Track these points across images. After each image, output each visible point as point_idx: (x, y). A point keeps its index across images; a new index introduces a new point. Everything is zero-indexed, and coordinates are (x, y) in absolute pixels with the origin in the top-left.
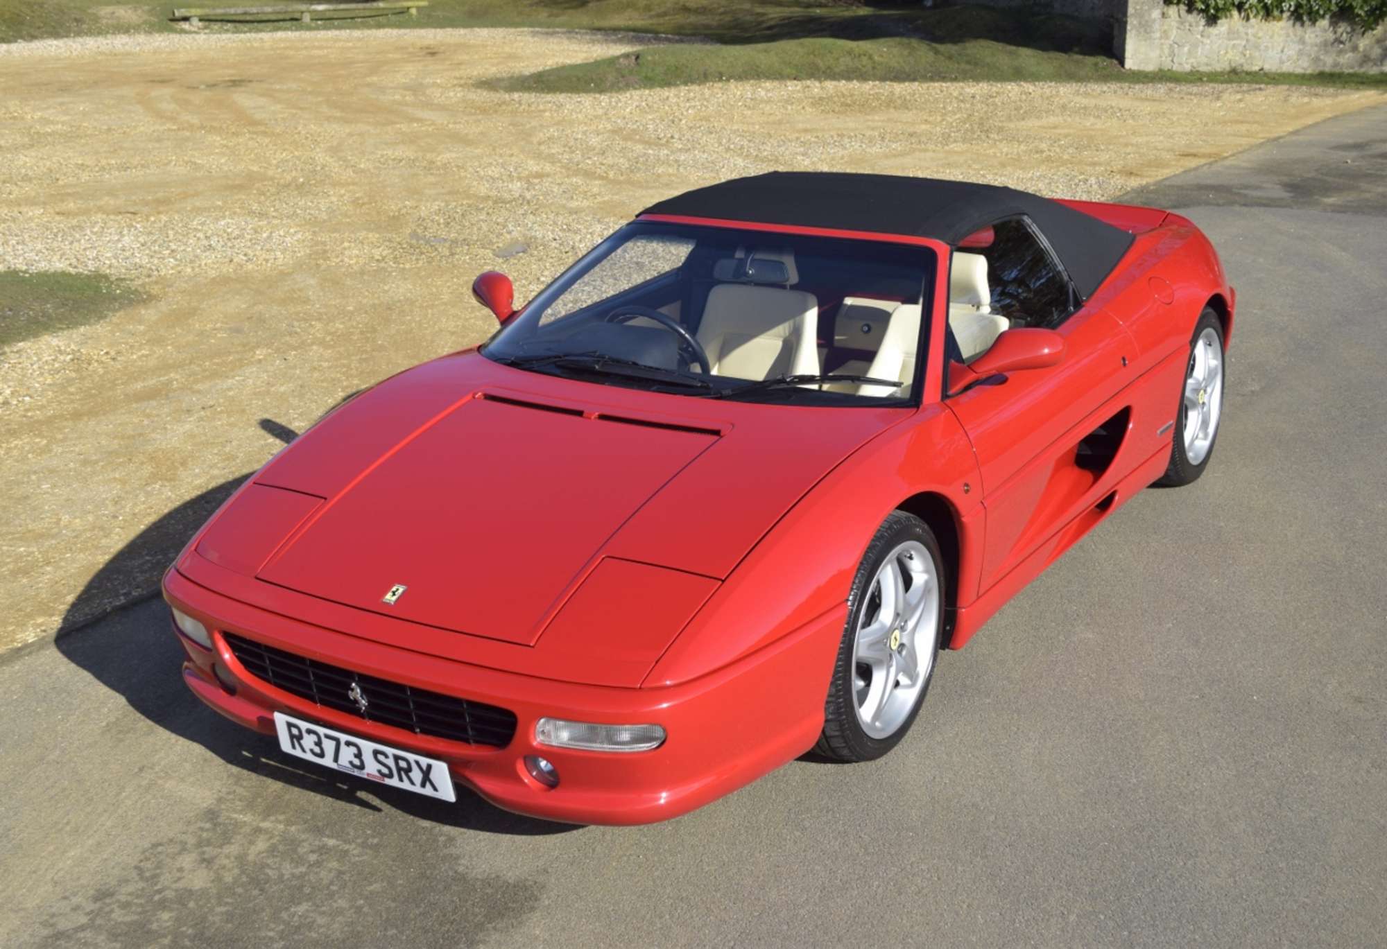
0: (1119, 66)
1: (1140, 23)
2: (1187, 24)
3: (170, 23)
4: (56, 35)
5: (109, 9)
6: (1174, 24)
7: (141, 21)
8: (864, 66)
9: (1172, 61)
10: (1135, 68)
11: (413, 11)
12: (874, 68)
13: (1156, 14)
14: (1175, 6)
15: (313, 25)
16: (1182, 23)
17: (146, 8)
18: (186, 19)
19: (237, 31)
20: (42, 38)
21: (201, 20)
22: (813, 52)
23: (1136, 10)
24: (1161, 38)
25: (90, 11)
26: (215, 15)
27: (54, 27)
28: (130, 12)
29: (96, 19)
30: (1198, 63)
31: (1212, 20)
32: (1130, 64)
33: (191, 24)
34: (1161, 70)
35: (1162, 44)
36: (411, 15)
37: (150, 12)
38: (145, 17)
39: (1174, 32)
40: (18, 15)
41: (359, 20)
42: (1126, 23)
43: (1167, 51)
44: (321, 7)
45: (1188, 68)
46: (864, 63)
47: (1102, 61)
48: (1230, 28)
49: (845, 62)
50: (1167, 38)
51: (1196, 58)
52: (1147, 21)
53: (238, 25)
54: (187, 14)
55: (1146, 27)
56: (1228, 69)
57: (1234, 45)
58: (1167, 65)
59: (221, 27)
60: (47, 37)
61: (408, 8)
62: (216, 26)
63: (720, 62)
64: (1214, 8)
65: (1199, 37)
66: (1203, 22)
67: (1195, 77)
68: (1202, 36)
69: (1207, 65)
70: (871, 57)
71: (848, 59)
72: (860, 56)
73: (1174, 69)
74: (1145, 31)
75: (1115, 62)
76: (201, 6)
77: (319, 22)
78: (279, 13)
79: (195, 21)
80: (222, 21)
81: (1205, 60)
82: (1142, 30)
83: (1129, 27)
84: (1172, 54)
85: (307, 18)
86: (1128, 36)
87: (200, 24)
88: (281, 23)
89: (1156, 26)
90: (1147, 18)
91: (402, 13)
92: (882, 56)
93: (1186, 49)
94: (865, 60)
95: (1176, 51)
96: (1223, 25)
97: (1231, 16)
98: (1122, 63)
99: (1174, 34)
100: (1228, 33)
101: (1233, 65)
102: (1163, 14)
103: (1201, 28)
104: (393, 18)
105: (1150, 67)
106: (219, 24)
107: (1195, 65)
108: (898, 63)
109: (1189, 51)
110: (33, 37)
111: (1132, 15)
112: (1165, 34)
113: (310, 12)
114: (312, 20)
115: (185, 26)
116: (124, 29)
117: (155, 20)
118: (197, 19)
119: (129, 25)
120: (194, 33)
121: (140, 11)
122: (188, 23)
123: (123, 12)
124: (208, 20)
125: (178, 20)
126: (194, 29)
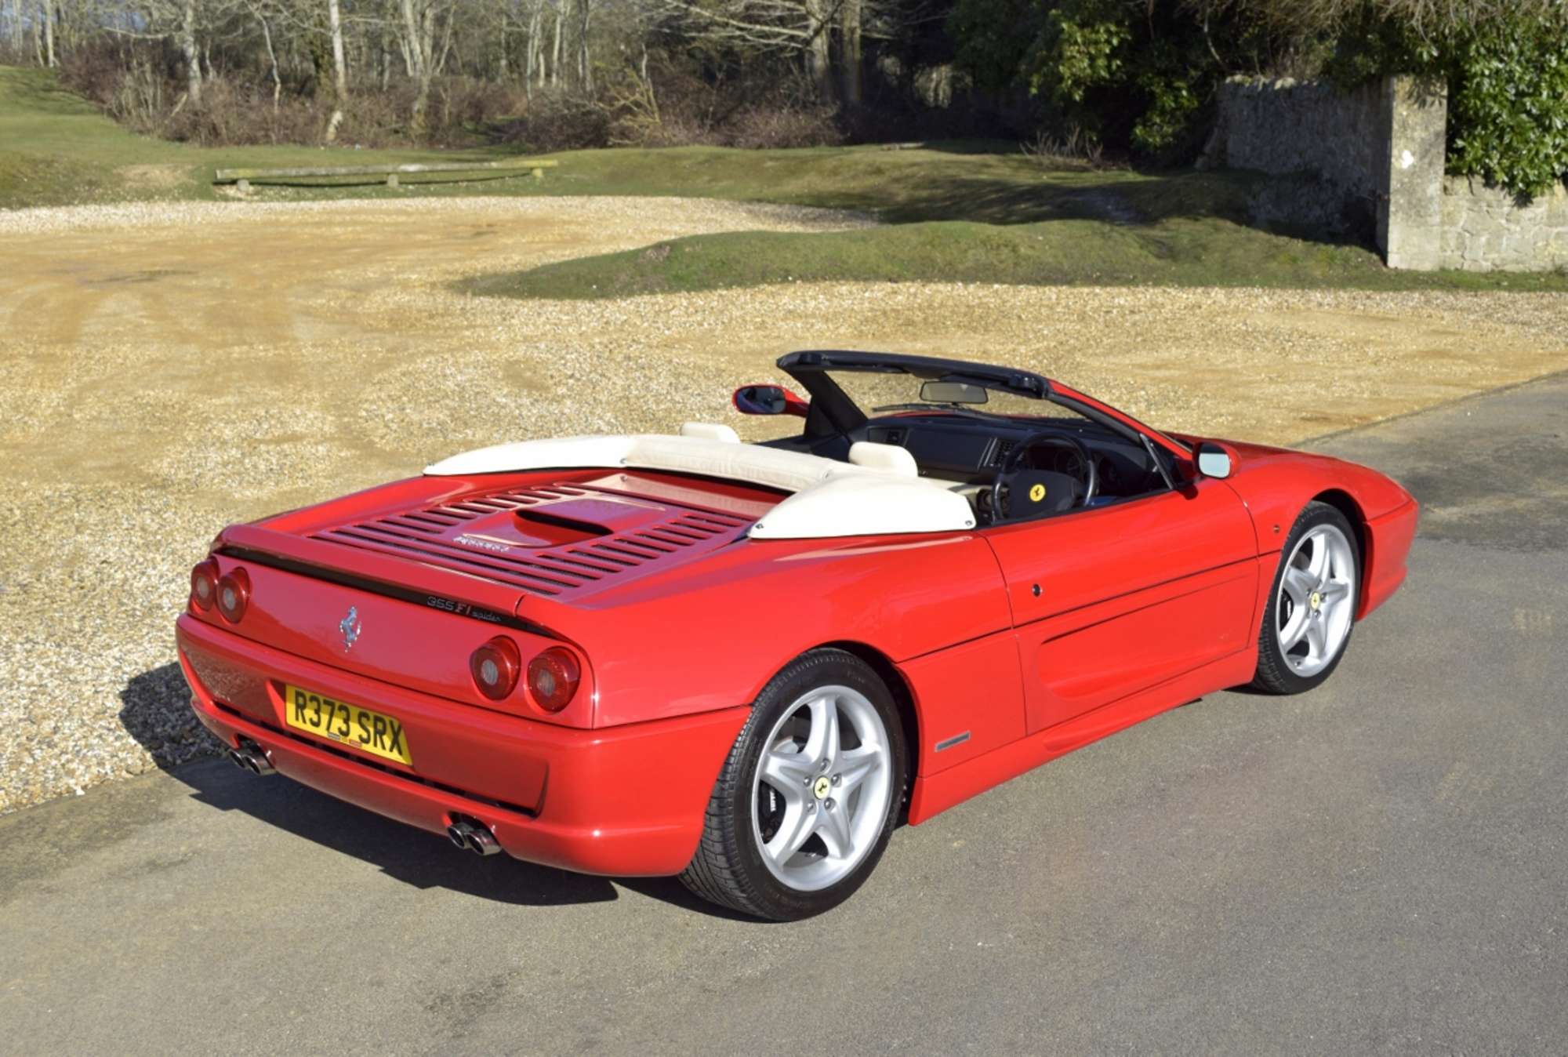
0: (1380, 264)
1: (1410, 203)
2: (1484, 205)
3: (212, 187)
4: (54, 201)
5: (139, 169)
6: (1465, 204)
7: (176, 184)
8: (1001, 262)
9: (1463, 257)
10: (1403, 266)
11: (538, 173)
12: (1016, 264)
13: (1434, 188)
14: (1465, 179)
15: (401, 190)
16: (1476, 202)
17: (190, 167)
18: (233, 182)
19: (299, 198)
20: (35, 205)
21: (252, 184)
22: (931, 243)
23: (1402, 184)
24: (1443, 223)
25: (115, 171)
26: (271, 177)
27: (56, 192)
28: (167, 172)
29: (120, 180)
30: (1503, 259)
31: (1524, 199)
32: (1396, 259)
33: (238, 189)
34: (1443, 269)
35: (1445, 232)
36: (535, 178)
37: (192, 174)
38: (184, 179)
39: (1464, 215)
40: (14, 176)
41: (465, 184)
42: (1388, 202)
43: (1453, 243)
44: (412, 168)
45: (1486, 266)
46: (1003, 257)
47: (1355, 254)
48: (1550, 210)
49: (976, 256)
50: (1453, 224)
51: (1498, 252)
52: (1420, 200)
53: (301, 190)
54: (234, 176)
55: (1418, 209)
56: (1550, 267)
57: (1558, 234)
58: (1453, 260)
59: (279, 193)
60: (43, 205)
61: (532, 169)
62: (270, 192)
63: (789, 256)
64: (1522, 181)
65: (1503, 222)
66: (1509, 200)
67: (1497, 280)
68: (1508, 221)
69: (1517, 262)
70: (1015, 249)
71: (981, 251)
72: (998, 247)
73: (1466, 267)
74: (1418, 214)
75: (1375, 257)
76: (253, 166)
77: (411, 187)
78: (356, 174)
79: (244, 186)
80: (281, 185)
81: (1514, 255)
82: (1413, 212)
83: (1392, 208)
84: (1461, 246)
85: (393, 181)
86: (1392, 220)
87: (251, 189)
88: (361, 188)
89: (1435, 207)
90: (1419, 195)
91: (524, 175)
92: (1032, 247)
93: (1483, 239)
94: (1005, 252)
95: (1467, 242)
96: (1541, 206)
97: (1553, 194)
98: (1384, 258)
99: (1463, 218)
100: (1549, 217)
101: (1558, 262)
102: (1445, 189)
103: (1506, 209)
104: (509, 181)
105: (1427, 266)
106: (276, 189)
107: (1498, 262)
108: (1055, 256)
109: (1489, 243)
110: (24, 205)
111: (1397, 191)
112: (1449, 219)
113: (397, 173)
114: (401, 183)
115: (231, 191)
116: (147, 194)
117: (196, 183)
118: (247, 182)
119: (157, 189)
120: (240, 200)
121: (179, 172)
122: (234, 187)
123: (158, 172)
124: (260, 184)
125: (220, 183)
126: (240, 195)
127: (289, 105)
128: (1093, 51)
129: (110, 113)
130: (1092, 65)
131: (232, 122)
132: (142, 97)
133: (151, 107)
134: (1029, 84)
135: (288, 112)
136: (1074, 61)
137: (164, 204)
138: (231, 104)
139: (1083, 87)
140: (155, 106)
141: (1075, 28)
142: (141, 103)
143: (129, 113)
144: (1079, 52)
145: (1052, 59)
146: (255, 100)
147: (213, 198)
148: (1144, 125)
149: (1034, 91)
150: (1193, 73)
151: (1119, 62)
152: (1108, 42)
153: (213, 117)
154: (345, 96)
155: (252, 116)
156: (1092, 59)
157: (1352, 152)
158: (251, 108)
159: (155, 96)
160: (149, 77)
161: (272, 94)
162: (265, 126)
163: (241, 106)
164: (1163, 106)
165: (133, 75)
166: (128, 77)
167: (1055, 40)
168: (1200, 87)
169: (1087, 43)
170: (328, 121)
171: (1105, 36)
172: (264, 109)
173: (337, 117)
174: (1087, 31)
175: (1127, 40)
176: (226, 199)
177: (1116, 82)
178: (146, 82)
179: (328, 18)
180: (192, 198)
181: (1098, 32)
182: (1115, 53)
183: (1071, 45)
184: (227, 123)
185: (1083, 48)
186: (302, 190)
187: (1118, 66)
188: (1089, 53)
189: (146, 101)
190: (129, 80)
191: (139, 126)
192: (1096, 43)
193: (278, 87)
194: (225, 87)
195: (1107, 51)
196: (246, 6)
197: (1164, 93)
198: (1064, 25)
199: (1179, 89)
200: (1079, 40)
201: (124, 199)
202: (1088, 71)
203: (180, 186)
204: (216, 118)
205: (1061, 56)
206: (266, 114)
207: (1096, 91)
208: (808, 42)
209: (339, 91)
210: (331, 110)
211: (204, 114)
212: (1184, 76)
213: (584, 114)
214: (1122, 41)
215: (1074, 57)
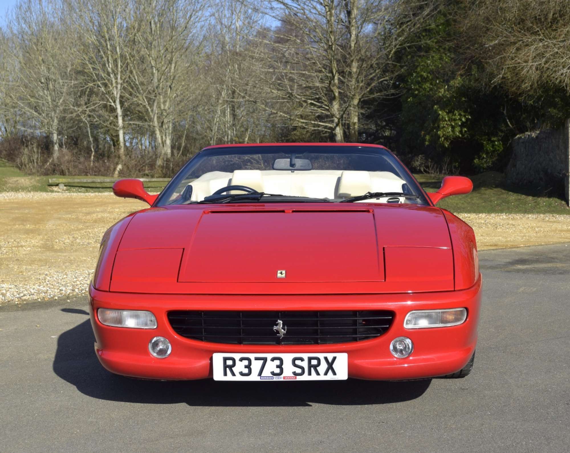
0: (566, 205)
3: (47, 187)
5: (15, 179)
18: (57, 185)
19: (87, 191)
21: (65, 186)
25: (4, 180)
28: (27, 180)
29: (5, 183)
33: (59, 188)
37: (38, 182)
38: (35, 183)
42: (568, 176)
54: (58, 182)
59: (77, 190)
62: (74, 189)
79: (62, 186)
80: (79, 187)
87: (65, 188)
98: (567, 202)
106: (77, 188)
115: (55, 189)
116: (16, 189)
117: (40, 185)
118: (63, 185)
119: (21, 187)
120: (58, 192)
121: (33, 180)
122: (57, 187)
123: (23, 180)
124: (70, 186)
125: (51, 185)
126: (59, 190)
127: (98, 161)
128: (453, 124)
129: (17, 167)
130: (453, 131)
131: (71, 169)
132: (31, 159)
133: (35, 163)
134: (425, 140)
135: (97, 164)
136: (445, 128)
137: (23, 193)
138: (71, 161)
139: (450, 141)
140: (37, 163)
141: (445, 113)
142: (31, 161)
143: (25, 166)
144: (447, 124)
145: (435, 128)
146: (82, 159)
147: (46, 191)
148: (479, 159)
149: (427, 143)
150: (500, 134)
151: (466, 129)
152: (460, 119)
153: (62, 167)
154: (123, 157)
155: (80, 166)
156: (453, 127)
157: (558, 158)
158: (80, 163)
159: (37, 158)
160: (35, 150)
161: (90, 157)
162: (86, 171)
163: (76, 162)
164: (487, 150)
165: (28, 149)
166: (26, 150)
167: (436, 119)
168: (505, 140)
169: (450, 120)
170: (115, 169)
171: (459, 117)
172: (86, 163)
173: (120, 167)
174: (450, 115)
175: (469, 119)
176: (52, 191)
177: (465, 138)
178: (34, 152)
179: (117, 122)
180: (37, 191)
181: (455, 115)
182: (463, 125)
183: (443, 121)
184: (69, 169)
185: (448, 123)
186: (88, 189)
187: (465, 131)
188: (451, 125)
189: (33, 160)
190: (26, 151)
191: (29, 172)
192: (455, 120)
193: (93, 153)
194: (70, 154)
195: (460, 124)
196: (80, 116)
197: (488, 144)
198: (440, 112)
199: (494, 141)
200: (447, 119)
201: (6, 191)
202: (451, 133)
203: (33, 186)
204: (63, 167)
205: (439, 126)
206: (87, 165)
207: (455, 142)
208: (333, 129)
209: (121, 155)
210: (117, 164)
211: (58, 165)
212: (496, 135)
213: (231, 165)
214: (467, 119)
215: (445, 127)
